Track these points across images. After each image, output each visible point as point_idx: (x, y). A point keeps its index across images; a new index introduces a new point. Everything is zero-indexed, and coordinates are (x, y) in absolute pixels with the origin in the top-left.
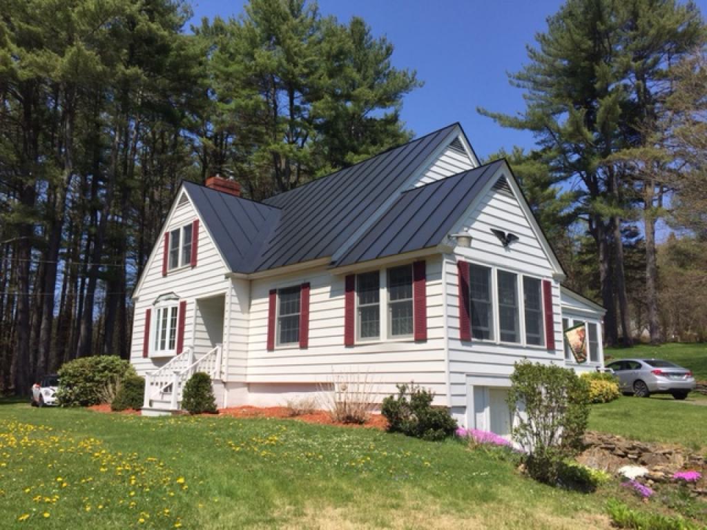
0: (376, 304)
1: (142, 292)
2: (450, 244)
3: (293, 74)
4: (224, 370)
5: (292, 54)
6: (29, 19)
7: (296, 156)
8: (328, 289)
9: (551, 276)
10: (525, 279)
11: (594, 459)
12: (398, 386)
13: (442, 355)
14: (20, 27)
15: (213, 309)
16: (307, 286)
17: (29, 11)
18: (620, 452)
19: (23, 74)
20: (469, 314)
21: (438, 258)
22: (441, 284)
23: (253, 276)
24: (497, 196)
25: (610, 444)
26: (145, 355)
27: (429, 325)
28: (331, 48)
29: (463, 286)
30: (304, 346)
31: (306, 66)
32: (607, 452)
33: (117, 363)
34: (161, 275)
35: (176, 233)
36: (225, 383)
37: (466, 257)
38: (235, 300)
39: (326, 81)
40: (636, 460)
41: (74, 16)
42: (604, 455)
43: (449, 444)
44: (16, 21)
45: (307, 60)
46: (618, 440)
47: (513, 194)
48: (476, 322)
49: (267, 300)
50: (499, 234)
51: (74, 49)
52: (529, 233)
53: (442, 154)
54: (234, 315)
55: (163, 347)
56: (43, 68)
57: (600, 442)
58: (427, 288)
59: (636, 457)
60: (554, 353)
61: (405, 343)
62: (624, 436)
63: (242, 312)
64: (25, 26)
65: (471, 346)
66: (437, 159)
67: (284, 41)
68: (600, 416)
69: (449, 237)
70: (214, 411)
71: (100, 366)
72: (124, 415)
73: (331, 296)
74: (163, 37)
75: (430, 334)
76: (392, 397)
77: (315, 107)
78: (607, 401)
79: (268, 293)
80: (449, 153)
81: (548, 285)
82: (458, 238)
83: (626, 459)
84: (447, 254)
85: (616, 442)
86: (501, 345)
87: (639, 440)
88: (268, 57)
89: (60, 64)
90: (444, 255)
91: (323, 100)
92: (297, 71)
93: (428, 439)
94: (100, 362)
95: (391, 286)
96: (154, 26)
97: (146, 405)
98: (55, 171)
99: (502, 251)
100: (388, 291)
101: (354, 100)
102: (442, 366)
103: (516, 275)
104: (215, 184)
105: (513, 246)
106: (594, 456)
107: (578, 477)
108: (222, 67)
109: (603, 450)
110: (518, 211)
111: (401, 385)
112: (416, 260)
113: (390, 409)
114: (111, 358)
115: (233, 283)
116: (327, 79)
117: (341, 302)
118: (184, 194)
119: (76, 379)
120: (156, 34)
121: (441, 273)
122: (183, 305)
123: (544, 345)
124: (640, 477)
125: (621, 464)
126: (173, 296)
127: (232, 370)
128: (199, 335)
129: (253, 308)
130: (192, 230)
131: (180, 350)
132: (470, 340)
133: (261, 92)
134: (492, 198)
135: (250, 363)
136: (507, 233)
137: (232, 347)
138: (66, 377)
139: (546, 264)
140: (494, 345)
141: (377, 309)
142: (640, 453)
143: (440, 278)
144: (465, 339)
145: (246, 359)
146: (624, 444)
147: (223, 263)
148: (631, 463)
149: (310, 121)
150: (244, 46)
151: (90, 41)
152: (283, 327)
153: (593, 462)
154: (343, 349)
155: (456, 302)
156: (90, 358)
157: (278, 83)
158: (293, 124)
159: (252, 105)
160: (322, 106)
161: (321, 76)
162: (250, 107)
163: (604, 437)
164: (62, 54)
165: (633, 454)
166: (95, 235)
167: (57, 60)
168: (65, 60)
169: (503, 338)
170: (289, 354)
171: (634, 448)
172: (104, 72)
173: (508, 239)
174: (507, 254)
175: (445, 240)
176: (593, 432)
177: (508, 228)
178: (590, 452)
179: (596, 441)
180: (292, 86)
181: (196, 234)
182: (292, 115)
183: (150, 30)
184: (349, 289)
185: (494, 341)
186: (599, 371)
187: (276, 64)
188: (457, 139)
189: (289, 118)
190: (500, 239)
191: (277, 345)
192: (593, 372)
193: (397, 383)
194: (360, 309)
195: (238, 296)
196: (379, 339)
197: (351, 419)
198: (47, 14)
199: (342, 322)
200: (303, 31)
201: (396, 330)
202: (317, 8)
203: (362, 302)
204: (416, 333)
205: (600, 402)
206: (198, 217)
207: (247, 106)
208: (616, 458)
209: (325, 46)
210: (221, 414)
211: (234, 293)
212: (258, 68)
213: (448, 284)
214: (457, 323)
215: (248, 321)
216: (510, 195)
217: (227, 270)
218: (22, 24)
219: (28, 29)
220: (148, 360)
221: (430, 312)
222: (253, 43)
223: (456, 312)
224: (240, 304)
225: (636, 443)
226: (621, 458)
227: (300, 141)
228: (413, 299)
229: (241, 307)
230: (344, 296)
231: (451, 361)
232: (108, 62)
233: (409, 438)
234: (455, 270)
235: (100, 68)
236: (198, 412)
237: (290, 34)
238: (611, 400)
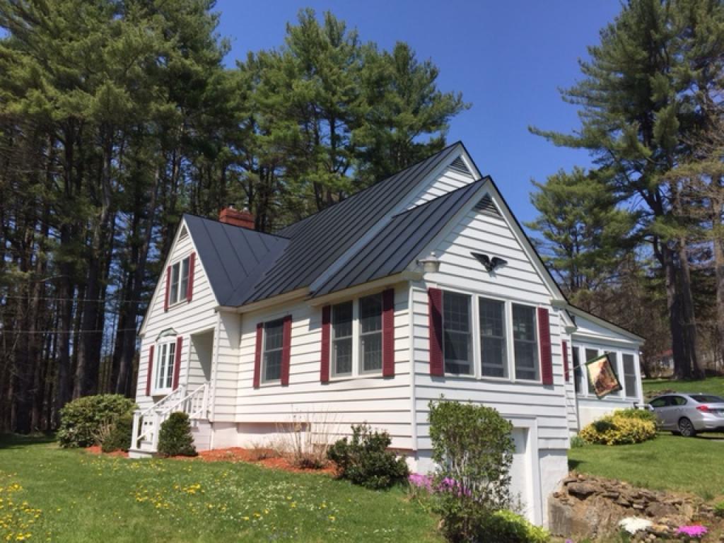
0: (348, 337)
1: (149, 328)
2: (418, 271)
3: (331, 102)
4: (210, 409)
5: (331, 82)
6: (66, 61)
7: (336, 185)
8: (307, 321)
9: (549, 303)
10: (515, 307)
11: (595, 508)
12: (352, 427)
13: (408, 392)
14: (57, 70)
15: (204, 342)
16: (289, 319)
17: (65, 54)
18: (624, 502)
19: (58, 115)
20: (441, 347)
21: (405, 286)
22: (407, 314)
23: (243, 309)
24: (479, 217)
25: (613, 492)
26: (148, 394)
27: (396, 359)
28: (370, 75)
29: (435, 315)
30: (285, 383)
31: (345, 94)
32: (609, 501)
33: (118, 402)
34: (163, 310)
35: (177, 267)
36: (211, 423)
37: (439, 284)
38: (224, 335)
39: (366, 108)
40: (642, 511)
41: (106, 57)
42: (606, 504)
43: (396, 496)
44: (52, 64)
45: (346, 88)
46: (624, 487)
47: (498, 213)
48: (450, 354)
49: (255, 334)
50: (482, 258)
51: (104, 88)
52: (521, 256)
53: (441, 175)
54: (222, 351)
55: (161, 386)
56: (77, 108)
57: (603, 490)
58: (396, 319)
59: (642, 507)
60: (553, 389)
61: (374, 379)
62: (631, 483)
63: (232, 347)
64: (62, 68)
65: (444, 382)
66: (435, 180)
67: (321, 70)
68: (622, 459)
69: (417, 262)
70: (192, 453)
71: (102, 405)
72: (110, 457)
73: (310, 329)
74: (197, 73)
75: (398, 368)
76: (345, 440)
77: (354, 135)
78: (638, 441)
79: (256, 326)
80: (449, 174)
81: (544, 313)
82: (424, 262)
83: (631, 509)
84: (413, 281)
85: (621, 490)
86: (482, 381)
87: (647, 486)
88: (305, 86)
89: (90, 103)
90: (411, 282)
91: (363, 128)
92: (335, 99)
93: (369, 487)
94: (102, 401)
95: (363, 317)
96: (188, 62)
97: (134, 446)
98: (89, 209)
99: (486, 276)
100: (360, 322)
101: (396, 126)
102: (407, 405)
103: (503, 302)
104: (228, 216)
105: (499, 271)
106: (595, 505)
107: (515, 535)
108: (262, 99)
109: (606, 499)
110: (507, 233)
111: (356, 426)
112: (385, 289)
113: (338, 453)
114: (114, 397)
115: (221, 317)
116: (367, 106)
117: (317, 335)
118: (184, 227)
119: (76, 419)
120: (190, 70)
121: (407, 302)
122: (180, 340)
123: (539, 379)
124: (641, 531)
125: (625, 515)
126: (172, 332)
127: (218, 409)
128: (192, 372)
129: (243, 343)
130: (189, 262)
131: (176, 386)
132: (443, 375)
133: (300, 123)
134: (473, 219)
135: (239, 401)
136: (491, 257)
137: (220, 384)
138: (66, 417)
139: (543, 289)
140: (474, 380)
141: (350, 341)
142: (646, 503)
143: (406, 307)
144: (436, 373)
145: (235, 397)
146: (630, 491)
147: (213, 297)
148: (637, 515)
149: (351, 149)
150: (282, 76)
151: (121, 80)
152: (269, 363)
153: (593, 513)
154: (319, 386)
155: (426, 333)
156: (92, 397)
157: (318, 113)
158: (333, 153)
159: (291, 136)
160: (362, 133)
161: (360, 103)
162: (289, 138)
163: (608, 484)
164: (93, 94)
165: (638, 504)
166: (136, 272)
167: (89, 100)
168: (96, 99)
169: (485, 371)
170: (272, 390)
171: (640, 497)
172: (134, 110)
173: (492, 264)
174: (493, 279)
175: (412, 266)
176: (597, 479)
177: (492, 251)
178: (591, 501)
179: (597, 489)
180: (332, 116)
181: (193, 267)
182: (333, 144)
183: (184, 66)
184: (325, 322)
185: (474, 376)
186: (636, 408)
187: (314, 93)
188: (459, 158)
189: (330, 147)
190: (483, 264)
191: (263, 382)
192: (630, 409)
193: (353, 423)
194: (336, 343)
195: (227, 330)
196: (351, 375)
197: (308, 464)
198: (81, 56)
199: (318, 356)
200: (343, 60)
201: (368, 365)
202: (357, 36)
203: (337, 335)
204: (385, 367)
205: (629, 442)
206: (195, 250)
207: (285, 136)
208: (619, 508)
209: (365, 72)
210: (200, 457)
211: (223, 327)
212: (296, 99)
213: (415, 313)
214: (426, 357)
215: (238, 356)
216: (497, 215)
217: (216, 304)
218: (59, 67)
219: (65, 71)
220: (150, 399)
221: (398, 345)
222: (291, 74)
223: (426, 344)
224: (230, 338)
225: (642, 491)
226: (625, 508)
227: (341, 169)
228: (382, 331)
229: (231, 342)
230: (320, 329)
231: (417, 399)
232: (143, 100)
233: (356, 487)
234: (425, 298)
235: (130, 105)
236: (174, 455)
237: (330, 62)
238: (644, 440)
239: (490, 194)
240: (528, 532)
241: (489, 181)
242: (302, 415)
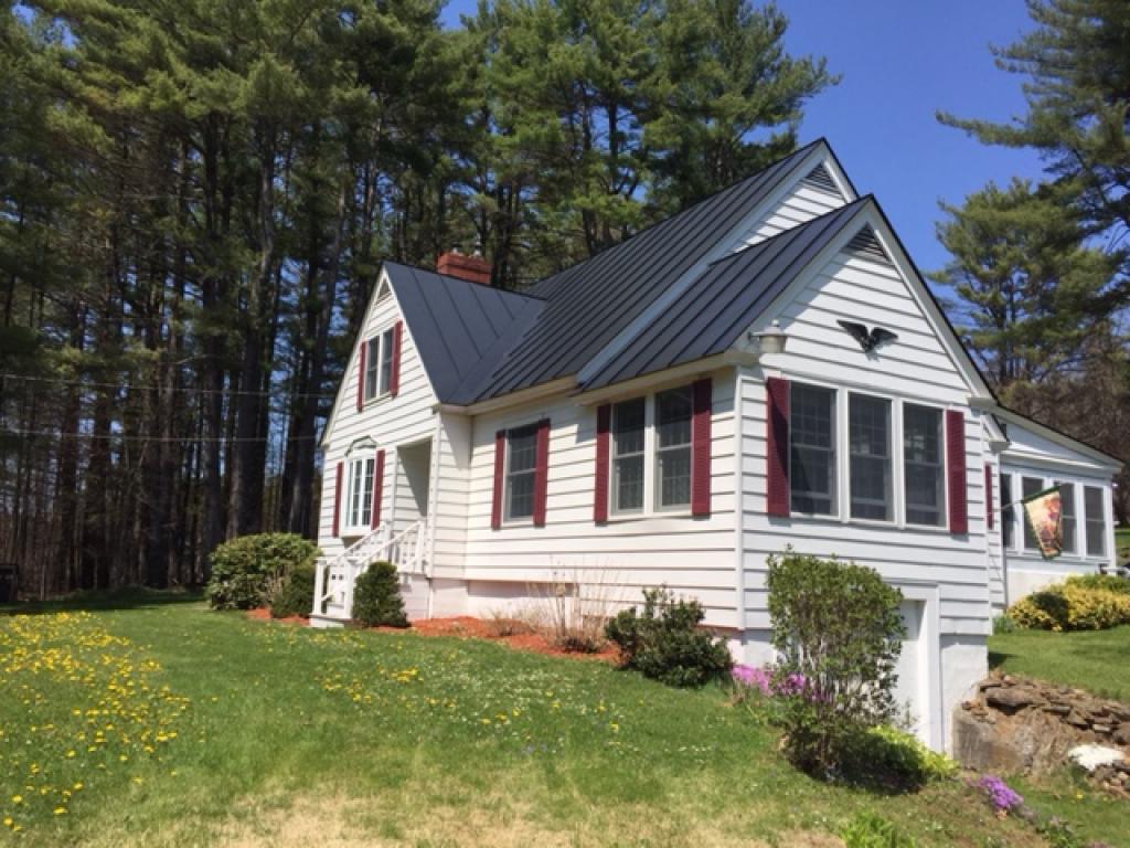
0: (637, 454)
1: (334, 436)
2: (751, 350)
3: (611, 79)
4: (428, 559)
5: (610, 46)
6: (203, 24)
7: (617, 214)
8: (574, 428)
9: (966, 402)
10: (908, 408)
11: (1029, 729)
12: (644, 592)
13: (731, 540)
14: (190, 37)
15: (417, 457)
16: (545, 425)
17: (200, 12)
18: (1078, 720)
19: (195, 110)
20: (786, 474)
21: (729, 374)
22: (732, 418)
23: (475, 409)
24: (853, 262)
25: (1062, 704)
26: (336, 535)
27: (714, 489)
28: (675, 31)
29: (776, 421)
30: (540, 523)
31: (633, 65)
32: (1054, 719)
33: (293, 544)
34: (355, 409)
35: (374, 342)
36: (430, 580)
37: (784, 372)
38: (447, 447)
39: (667, 88)
40: (1108, 735)
41: (262, 15)
42: (1047, 723)
43: (711, 698)
44: (183, 29)
45: (635, 54)
46: (1079, 698)
47: (885, 255)
48: (801, 483)
49: (493, 447)
50: (856, 330)
51: (261, 65)
52: (922, 326)
53: (791, 194)
54: (444, 472)
55: (355, 523)
56: (220, 97)
57: (1044, 700)
58: (713, 426)
59: (1107, 729)
60: (967, 540)
61: (678, 519)
62: (1091, 691)
63: (459, 466)
64: (197, 36)
65: (789, 525)
66: (780, 204)
67: (595, 26)
68: (1076, 653)
69: (750, 336)
70: (402, 623)
71: (269, 549)
72: (283, 626)
73: (578, 441)
74: (400, 37)
75: (716, 503)
76: (633, 611)
77: (647, 132)
78: (1105, 626)
79: (494, 436)
80: (804, 192)
81: (956, 420)
82: (761, 337)
83: (1090, 731)
84: (743, 366)
85: (1074, 702)
86: (851, 525)
87: (1117, 697)
88: (569, 54)
89: (242, 90)
90: (739, 369)
91: (661, 120)
92: (617, 74)
93: (670, 683)
94: (270, 542)
95: (661, 423)
96: (386, 20)
97: (317, 610)
98: (243, 254)
99: (862, 359)
100: (657, 431)
101: (715, 116)
102: (730, 560)
103: (889, 401)
104: (450, 265)
105: (884, 350)
106: (1029, 724)
107: (900, 764)
108: (501, 77)
109: (1048, 715)
110: (899, 289)
111: (649, 590)
112: (697, 378)
113: (623, 631)
114: (287, 536)
115: (443, 421)
116: (668, 83)
117: (590, 450)
118: (385, 281)
119: (232, 568)
120: (389, 32)
121: (733, 399)
122: (381, 455)
124: (1105, 766)
125: (1079, 741)
126: (368, 442)
127: (440, 559)
128: (400, 502)
129: (476, 461)
130: (393, 336)
131: (376, 523)
132: (787, 516)
133: (561, 114)
134: (842, 265)
135: (470, 548)
136: (870, 328)
137: (442, 522)
138: (219, 565)
139: (956, 381)
140: (838, 524)
141: (640, 460)
142: (1114, 723)
143: (731, 408)
144: (778, 509)
145: (465, 542)
146: (1089, 704)
147: (430, 390)
148: (1099, 742)
149: (641, 155)
150: (533, 38)
151: (287, 51)
152: (514, 493)
153: (1026, 736)
154: (592, 528)
155: (762, 449)
156: (255, 537)
157: (590, 97)
158: (613, 161)
159: (546, 135)
160: (660, 129)
161: (658, 79)
162: (543, 139)
163: (1053, 692)
164: (245, 74)
165: (1102, 724)
166: (313, 351)
167: (238, 85)
168: (250, 83)
169: (857, 510)
170: (520, 532)
171: (1105, 713)
172: (307, 98)
173: (872, 338)
174: (872, 364)
175: (742, 343)
176: (1035, 682)
177: (872, 318)
178: (1024, 717)
179: (1036, 699)
180: (612, 101)
181: (398, 344)
182: (614, 147)
183: (379, 25)
184: (602, 430)
185: (838, 518)
186: (1104, 573)
187: (583, 64)
188: (820, 166)
189: (608, 152)
190: (858, 339)
191: (506, 520)
192: (1092, 574)
193: (644, 586)
194: (618, 462)
195: (451, 441)
196: (641, 512)
197: (575, 645)
198: (224, 14)
199: (591, 483)
200: (630, 7)
201: (669, 497)
203: (621, 450)
204: (695, 501)
205: (1090, 628)
206: (402, 317)
207: (538, 137)
208: (1070, 729)
209: (666, 28)
210: (414, 628)
211: (444, 436)
212: (555, 75)
213: (744, 418)
214: (762, 486)
215: (468, 481)
216: (883, 260)
217: (434, 400)
218: (192, 32)
219: (202, 40)
220: (339, 541)
221: (716, 467)
222: (547, 35)
223: (762, 467)
224: (455, 453)
225: (1110, 704)
226: (1079, 731)
227: (626, 188)
228: (691, 444)
229: (457, 459)
230: (594, 441)
231: (746, 551)
232: (319, 82)
233: (651, 683)
234: (761, 393)
235: (300, 92)
236: (376, 625)
237: (609, 14)
238: (1115, 625)
239: (873, 224)
240: (921, 761)
241: (871, 204)
242: (566, 571)
